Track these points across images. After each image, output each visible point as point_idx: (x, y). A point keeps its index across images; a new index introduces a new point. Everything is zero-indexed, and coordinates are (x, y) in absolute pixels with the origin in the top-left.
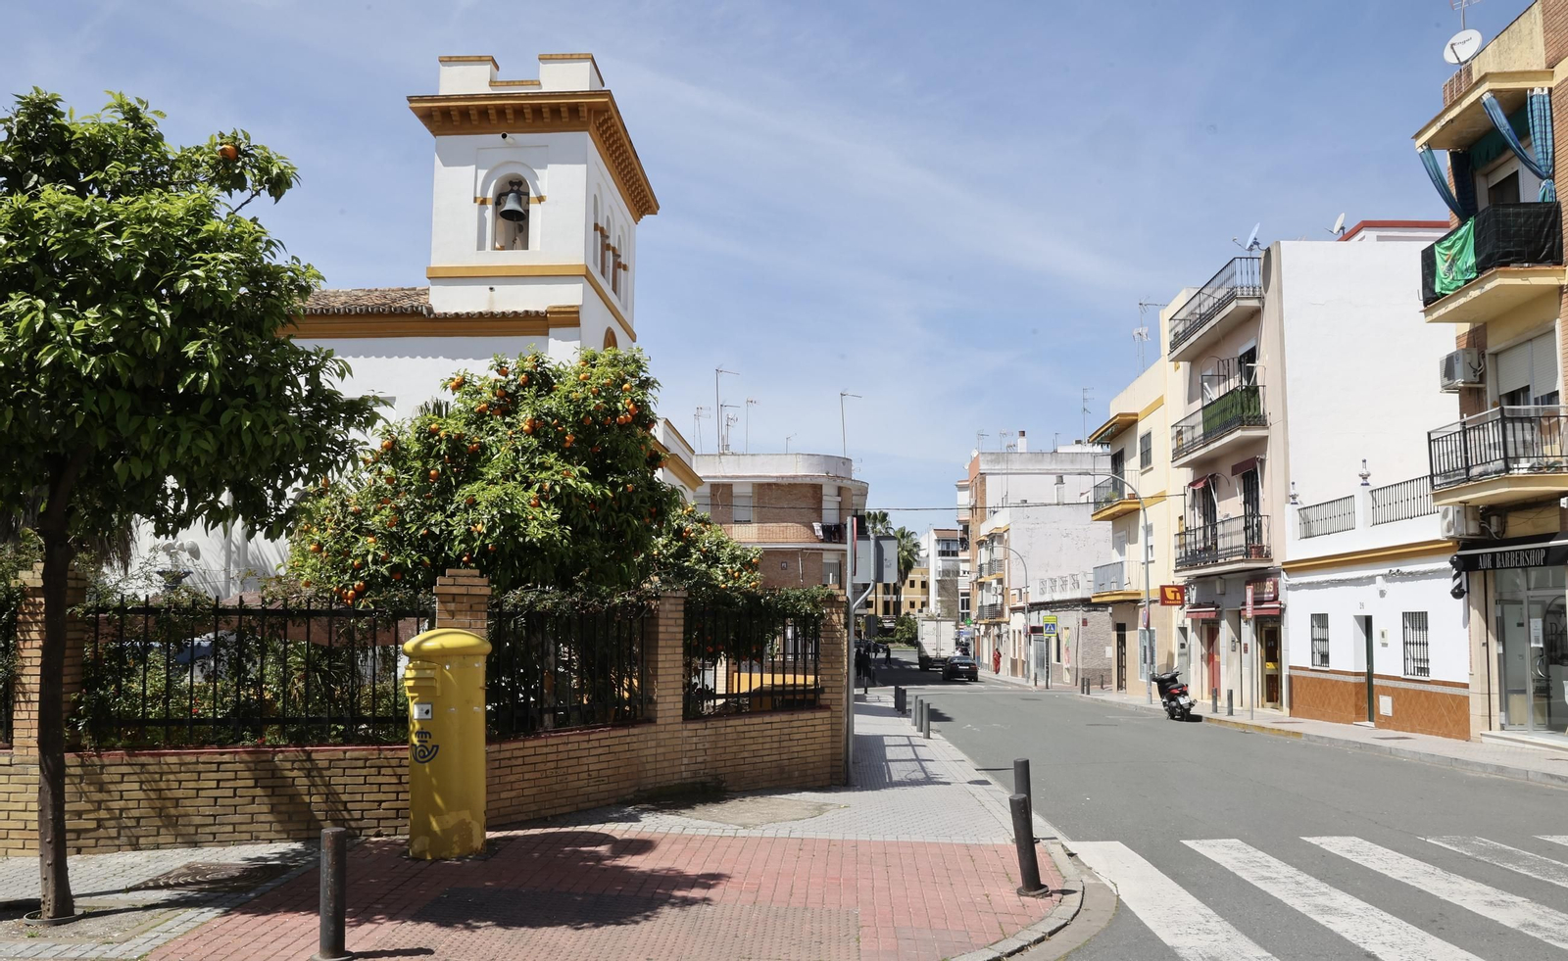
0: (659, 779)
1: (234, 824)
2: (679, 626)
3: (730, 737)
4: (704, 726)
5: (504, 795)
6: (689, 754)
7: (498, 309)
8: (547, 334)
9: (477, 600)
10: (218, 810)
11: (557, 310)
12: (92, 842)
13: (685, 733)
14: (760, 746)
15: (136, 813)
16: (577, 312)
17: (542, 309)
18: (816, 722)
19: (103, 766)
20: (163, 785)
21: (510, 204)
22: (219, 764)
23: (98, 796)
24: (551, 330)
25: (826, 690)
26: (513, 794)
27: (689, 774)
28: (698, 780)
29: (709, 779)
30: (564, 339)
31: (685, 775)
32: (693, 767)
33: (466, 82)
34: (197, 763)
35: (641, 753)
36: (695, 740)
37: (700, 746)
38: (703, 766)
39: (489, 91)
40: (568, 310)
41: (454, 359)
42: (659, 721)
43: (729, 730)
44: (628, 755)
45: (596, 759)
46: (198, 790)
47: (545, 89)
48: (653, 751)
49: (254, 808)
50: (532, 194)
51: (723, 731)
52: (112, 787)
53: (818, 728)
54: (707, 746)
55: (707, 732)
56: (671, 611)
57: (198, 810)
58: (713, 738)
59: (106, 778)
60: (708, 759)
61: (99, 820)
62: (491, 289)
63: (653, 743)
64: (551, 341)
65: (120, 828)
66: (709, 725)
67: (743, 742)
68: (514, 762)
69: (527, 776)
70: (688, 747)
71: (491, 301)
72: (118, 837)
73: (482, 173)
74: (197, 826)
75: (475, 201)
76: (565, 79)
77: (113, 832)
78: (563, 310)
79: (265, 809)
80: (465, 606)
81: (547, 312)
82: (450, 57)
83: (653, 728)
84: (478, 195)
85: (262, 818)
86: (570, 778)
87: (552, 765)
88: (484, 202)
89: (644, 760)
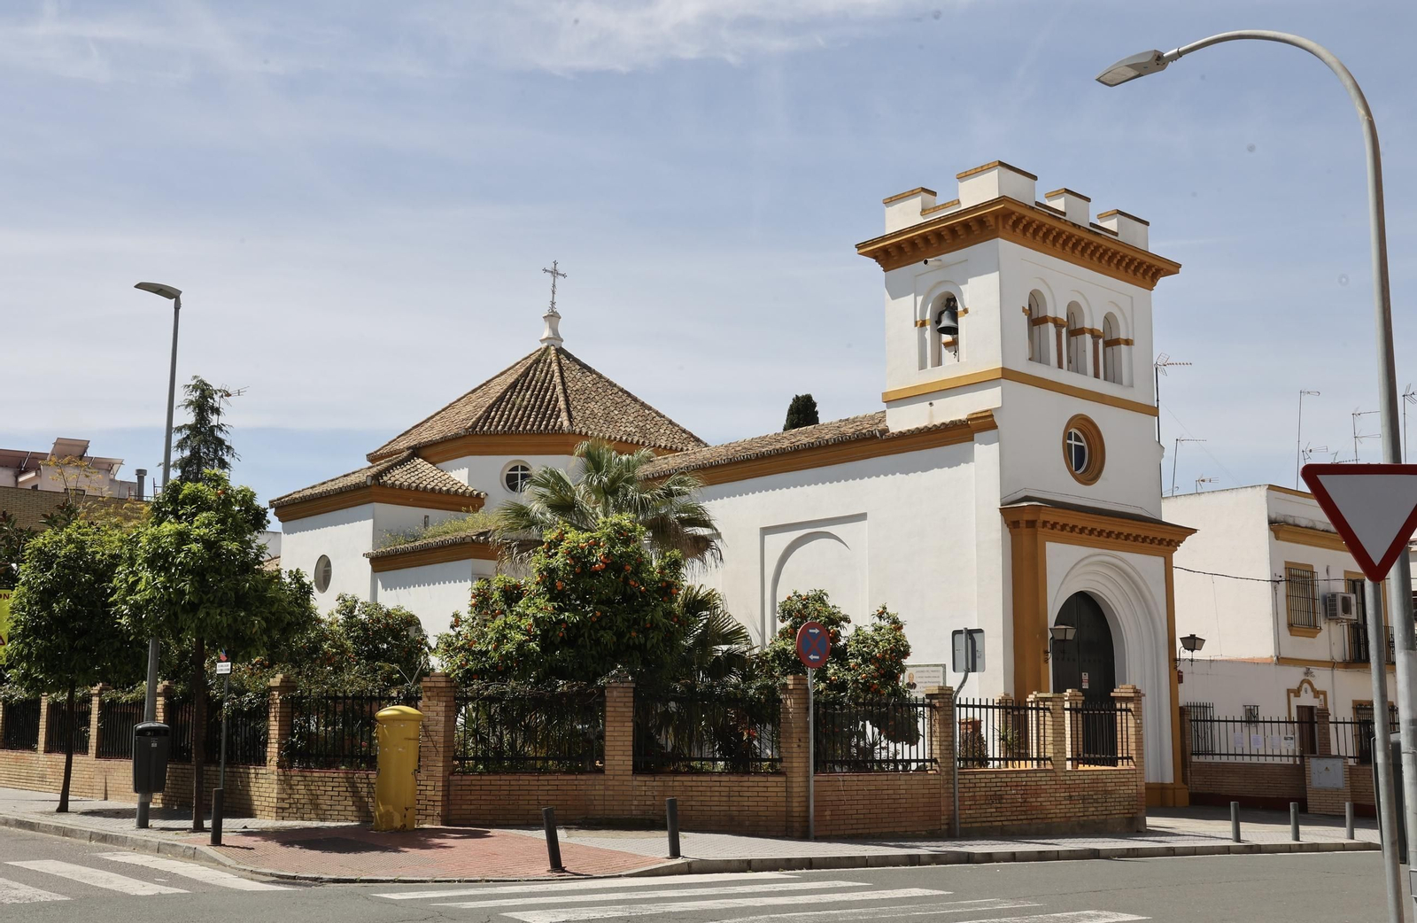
0: (607, 812)
1: (338, 811)
2: (629, 707)
3: (678, 788)
4: (652, 779)
5: (464, 807)
6: (640, 798)
7: (938, 422)
8: (973, 440)
9: (440, 690)
10: (333, 803)
11: (975, 416)
12: (287, 815)
13: (635, 783)
14: (708, 799)
15: (303, 801)
16: (992, 416)
17: (963, 416)
18: (768, 784)
19: (292, 776)
20: (313, 788)
21: (946, 322)
22: (333, 778)
23: (289, 792)
24: (976, 436)
25: (784, 760)
26: (472, 807)
27: (639, 812)
28: (647, 817)
29: (658, 818)
30: (987, 443)
31: (634, 812)
32: (642, 808)
33: (904, 217)
34: (325, 777)
35: (589, 793)
36: (644, 788)
37: (650, 793)
38: (652, 808)
39: (921, 220)
40: (984, 414)
41: (907, 474)
42: (606, 772)
43: (676, 784)
44: (576, 793)
45: (545, 793)
46: (325, 791)
47: (964, 206)
48: (602, 793)
49: (346, 803)
50: (960, 309)
51: (671, 784)
52: (294, 787)
53: (770, 789)
54: (656, 793)
55: (655, 784)
56: (620, 697)
57: (324, 802)
58: (661, 789)
59: (292, 782)
60: (657, 803)
61: (290, 804)
62: (931, 404)
63: (602, 787)
64: (977, 446)
65: (298, 809)
66: (657, 778)
67: (691, 794)
68: (474, 788)
69: (483, 797)
70: (638, 793)
71: (931, 416)
72: (296, 813)
73: (920, 299)
74: (325, 810)
75: (916, 325)
76: (978, 192)
77: (295, 810)
78: (979, 415)
79: (351, 803)
80: (435, 694)
81: (968, 420)
82: (891, 198)
83: (602, 777)
84: (918, 319)
85: (349, 808)
86: (521, 802)
87: (506, 793)
88: (923, 324)
89: (593, 798)
